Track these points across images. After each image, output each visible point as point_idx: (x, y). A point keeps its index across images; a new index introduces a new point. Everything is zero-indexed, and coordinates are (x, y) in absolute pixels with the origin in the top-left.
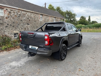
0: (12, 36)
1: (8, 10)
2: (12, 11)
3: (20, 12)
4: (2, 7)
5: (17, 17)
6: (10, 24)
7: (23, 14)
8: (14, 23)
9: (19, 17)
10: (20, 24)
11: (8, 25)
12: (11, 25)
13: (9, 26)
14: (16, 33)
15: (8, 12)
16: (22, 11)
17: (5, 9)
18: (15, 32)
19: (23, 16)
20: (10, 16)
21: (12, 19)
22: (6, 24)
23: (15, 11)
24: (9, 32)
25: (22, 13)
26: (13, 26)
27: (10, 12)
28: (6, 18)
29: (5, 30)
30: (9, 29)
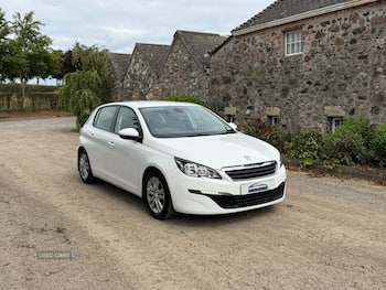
0: (320, 125)
1: (315, 29)
2: (328, 26)
3: (361, 15)
4: (298, 24)
5: (343, 47)
6: (316, 79)
7: (375, 22)
8: (329, 72)
9: (353, 41)
10: (354, 73)
11: (309, 83)
12: (317, 84)
13: (312, 88)
14: (335, 115)
15: (312, 36)
16: (371, 10)
17: (305, 29)
18: (330, 110)
19: (373, 31)
20: (319, 49)
21: (324, 58)
22: (305, 82)
23: (338, 23)
24: (309, 111)
25: (370, 17)
26: (326, 89)
27: (319, 35)
28: (307, 59)
29: (300, 104)
30: (312, 100)
